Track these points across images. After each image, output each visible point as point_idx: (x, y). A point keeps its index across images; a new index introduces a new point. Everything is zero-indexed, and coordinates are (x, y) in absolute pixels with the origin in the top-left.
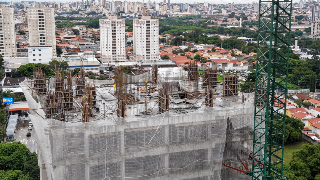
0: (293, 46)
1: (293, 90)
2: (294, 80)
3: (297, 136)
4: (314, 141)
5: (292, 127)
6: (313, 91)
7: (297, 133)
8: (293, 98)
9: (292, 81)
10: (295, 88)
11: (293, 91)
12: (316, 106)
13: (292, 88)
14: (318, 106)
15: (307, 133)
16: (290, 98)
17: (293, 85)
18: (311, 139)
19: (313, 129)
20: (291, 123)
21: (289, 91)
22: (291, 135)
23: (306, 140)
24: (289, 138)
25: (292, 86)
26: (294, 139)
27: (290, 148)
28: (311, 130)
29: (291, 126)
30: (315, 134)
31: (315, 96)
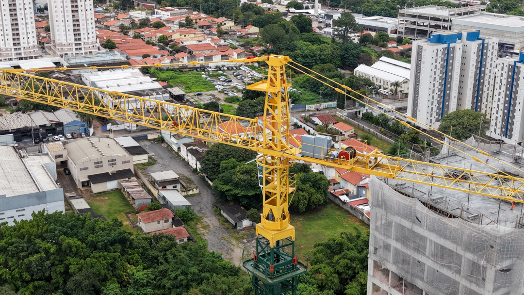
0: (312, 5)
1: (313, 104)
2: (315, 86)
3: (320, 200)
4: (344, 203)
5: (312, 188)
6: (341, 106)
7: (319, 196)
8: (314, 121)
9: (311, 88)
10: (316, 100)
11: (313, 106)
12: (346, 134)
13: (311, 101)
14: (348, 134)
15: (334, 190)
16: (308, 121)
17: (313, 94)
18: (340, 200)
19: (343, 183)
20: (310, 181)
21: (307, 106)
22: (312, 201)
23: (332, 202)
24: (308, 203)
25: (312, 97)
26: (316, 205)
27: (310, 218)
28: (339, 183)
29: (311, 187)
30: (346, 190)
31: (345, 114)
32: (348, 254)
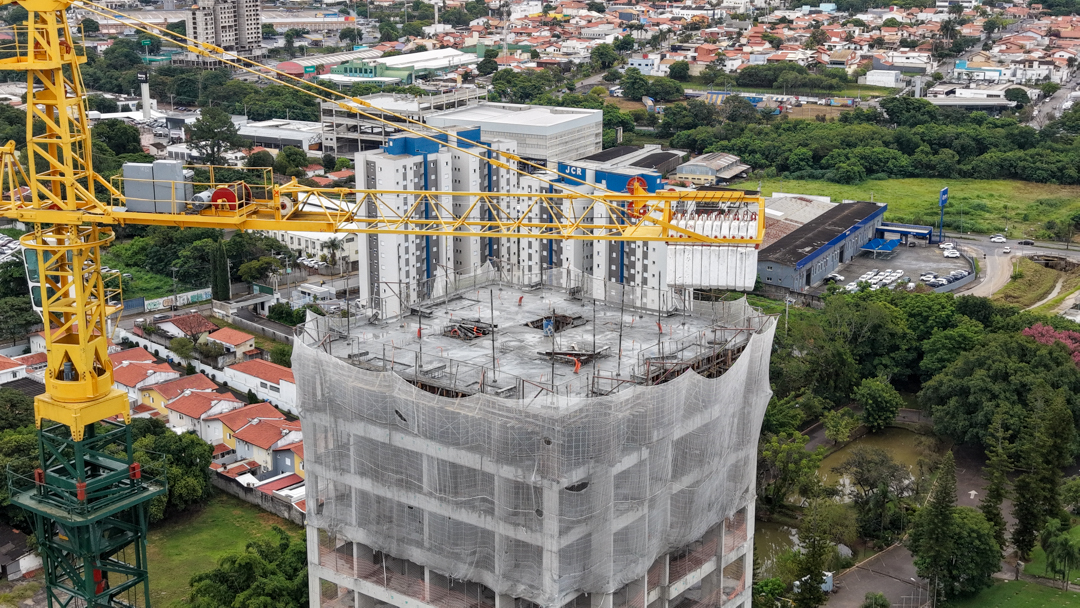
0: (136, 102)
1: (161, 297)
2: (160, 260)
3: (194, 490)
4: (248, 489)
5: (174, 465)
6: (222, 295)
7: (191, 481)
8: (165, 332)
9: (151, 263)
10: (166, 288)
11: (161, 300)
12: (239, 352)
13: (156, 292)
14: (244, 350)
15: (224, 466)
16: (153, 332)
17: (158, 277)
18: (239, 484)
19: (241, 450)
20: (169, 452)
21: (146, 303)
22: (176, 494)
23: (223, 492)
24: (169, 501)
25: (155, 284)
26: (186, 502)
27: (177, 532)
28: (234, 451)
29: (172, 463)
30: (249, 464)
31: (231, 311)
32: (265, 584)
